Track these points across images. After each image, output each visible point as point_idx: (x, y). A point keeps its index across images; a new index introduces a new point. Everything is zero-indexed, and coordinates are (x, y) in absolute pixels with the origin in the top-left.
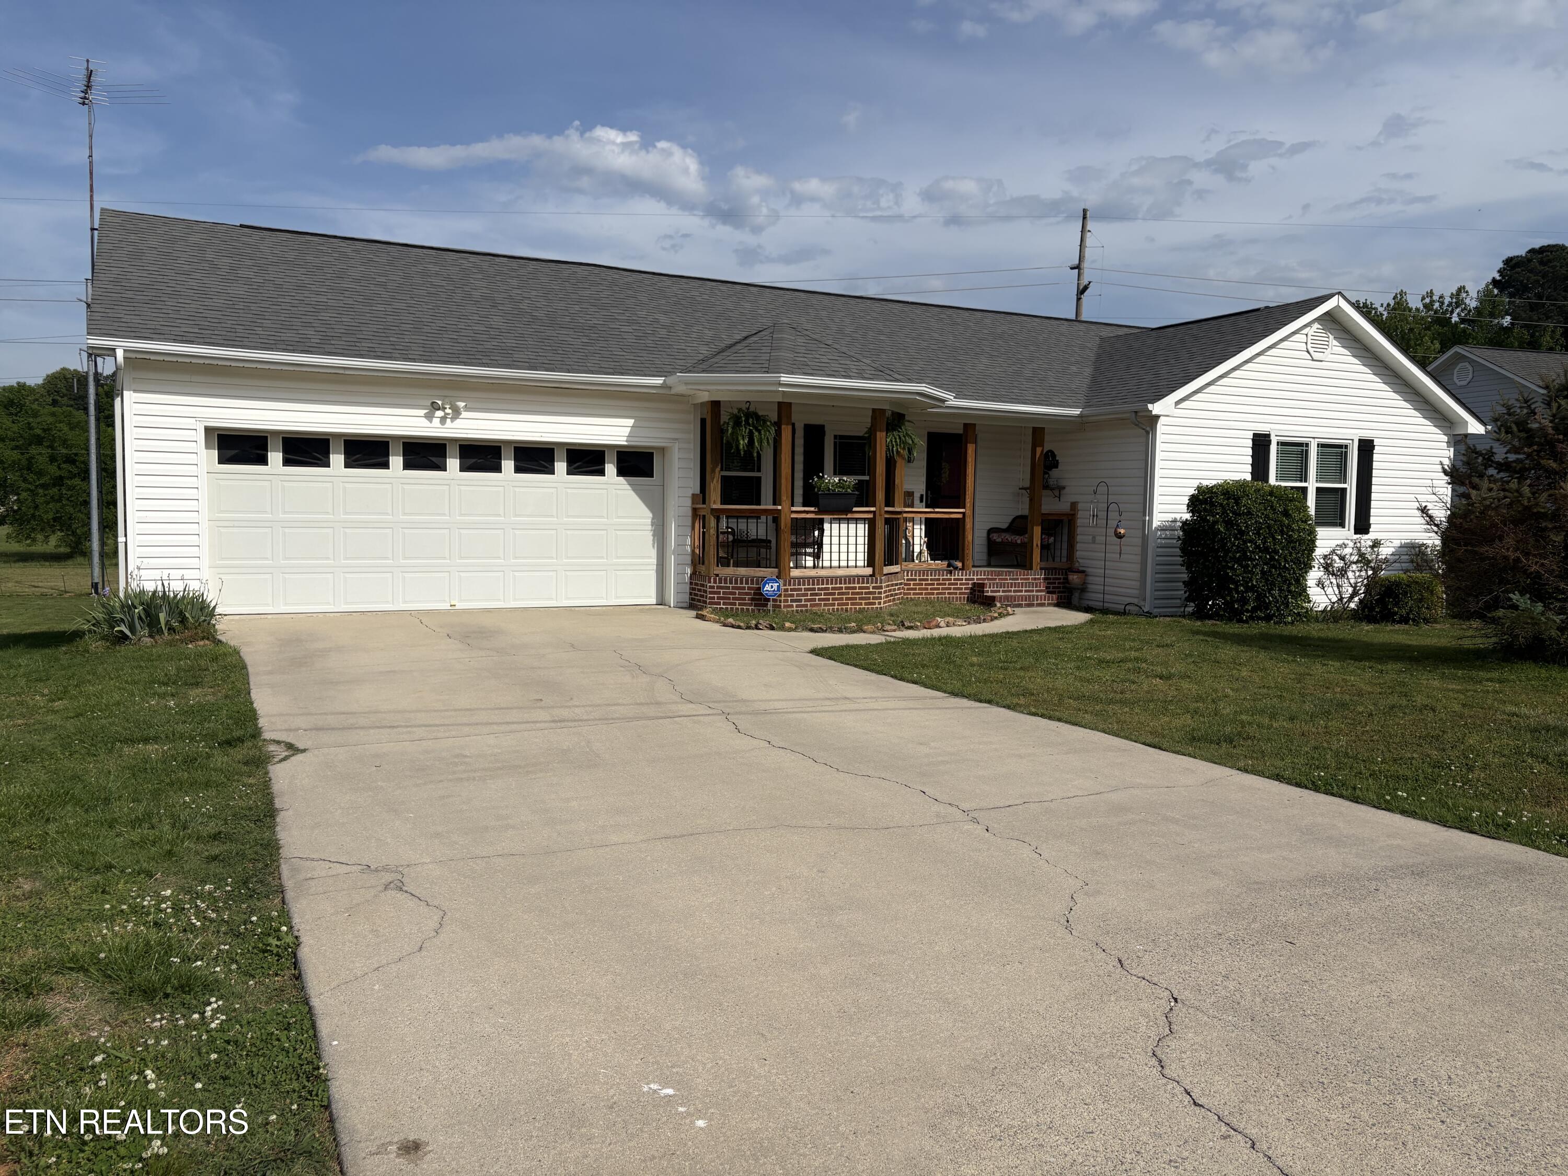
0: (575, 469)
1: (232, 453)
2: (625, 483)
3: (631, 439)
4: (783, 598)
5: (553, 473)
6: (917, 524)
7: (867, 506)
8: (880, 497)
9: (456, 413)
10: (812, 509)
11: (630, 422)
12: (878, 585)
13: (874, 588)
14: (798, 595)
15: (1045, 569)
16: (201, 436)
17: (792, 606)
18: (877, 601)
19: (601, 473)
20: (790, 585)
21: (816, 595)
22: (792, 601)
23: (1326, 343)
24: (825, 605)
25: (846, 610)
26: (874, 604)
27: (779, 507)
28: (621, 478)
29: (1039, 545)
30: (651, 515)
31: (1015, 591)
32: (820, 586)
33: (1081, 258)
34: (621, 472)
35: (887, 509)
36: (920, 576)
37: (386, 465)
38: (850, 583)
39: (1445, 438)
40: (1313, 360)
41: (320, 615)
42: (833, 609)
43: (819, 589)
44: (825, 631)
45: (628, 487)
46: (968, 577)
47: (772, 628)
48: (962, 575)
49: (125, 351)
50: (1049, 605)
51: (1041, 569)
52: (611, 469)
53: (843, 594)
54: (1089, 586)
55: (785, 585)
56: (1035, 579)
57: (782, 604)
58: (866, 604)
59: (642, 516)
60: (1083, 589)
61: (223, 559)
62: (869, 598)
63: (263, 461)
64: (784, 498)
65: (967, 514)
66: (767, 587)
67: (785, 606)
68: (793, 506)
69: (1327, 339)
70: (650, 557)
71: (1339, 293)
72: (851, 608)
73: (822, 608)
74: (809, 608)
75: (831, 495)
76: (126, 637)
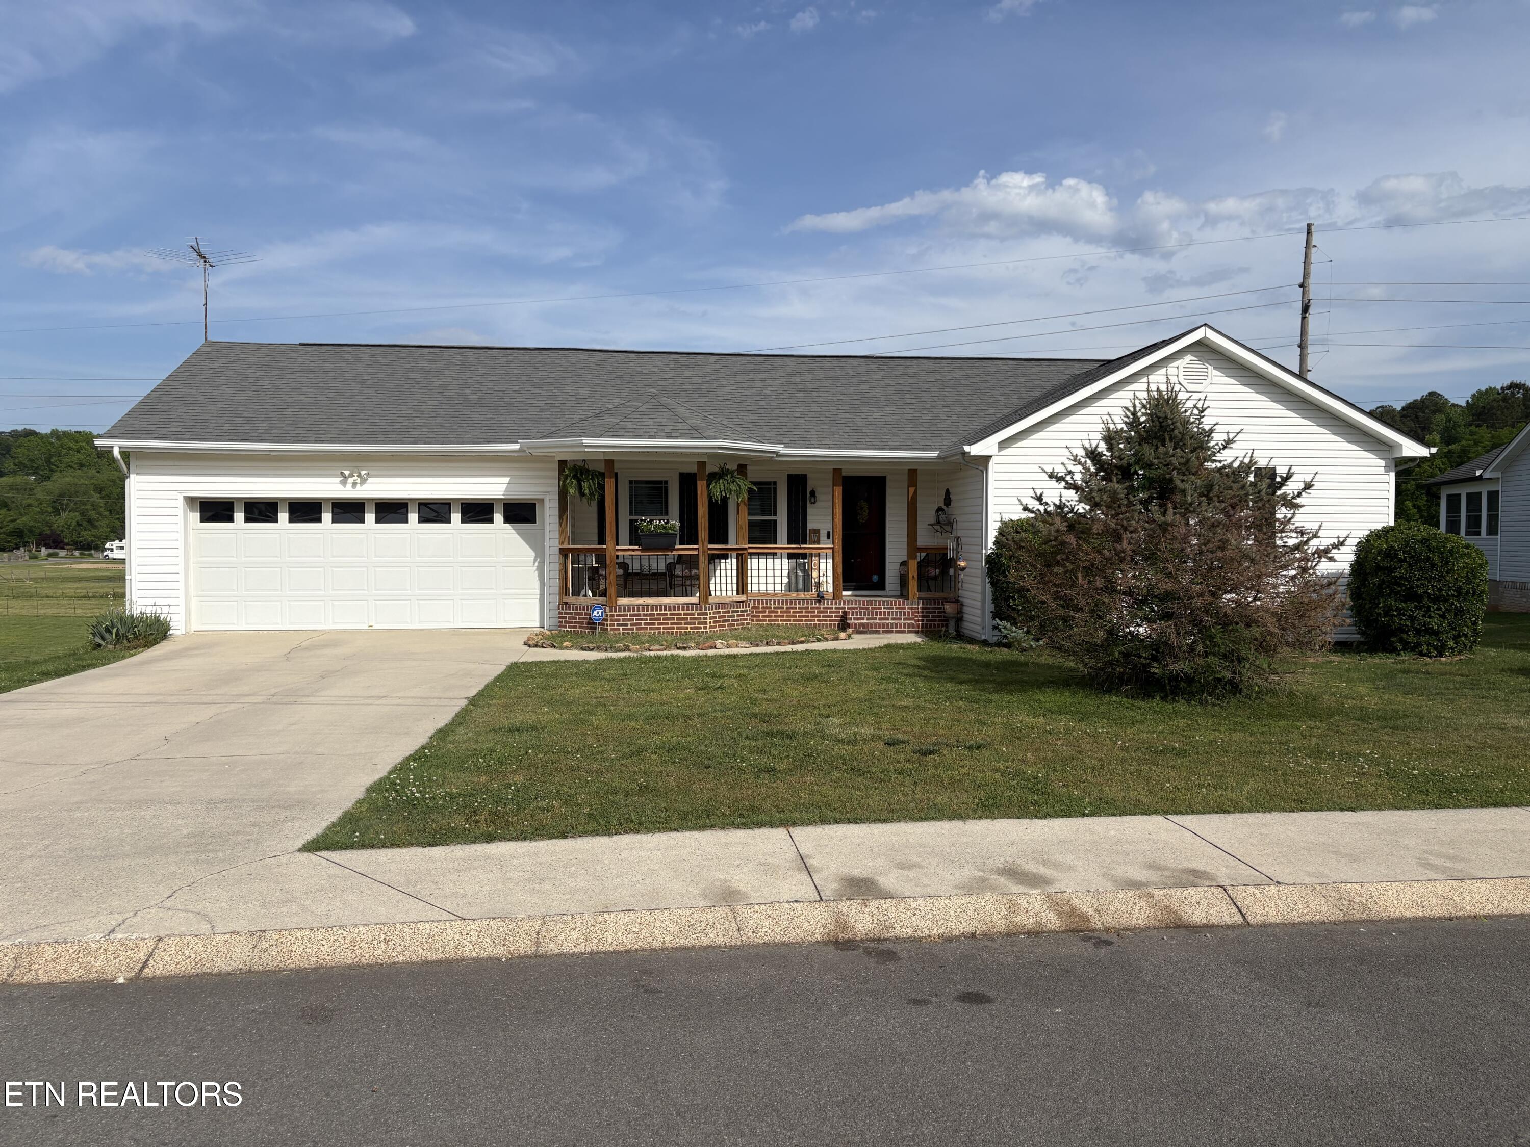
0: (468, 518)
1: (210, 514)
2: (511, 528)
3: (506, 493)
4: (609, 623)
5: (450, 522)
6: (823, 558)
7: (688, 544)
8: (703, 536)
9: (364, 481)
10: (637, 547)
11: (507, 480)
12: (703, 611)
13: (698, 614)
14: (623, 620)
15: (923, 599)
16: (181, 503)
17: (619, 629)
18: (702, 626)
19: (491, 521)
20: (615, 611)
21: (642, 620)
22: (618, 625)
23: (1206, 374)
24: (651, 629)
25: (672, 633)
26: (700, 628)
27: (604, 546)
28: (508, 525)
29: (916, 576)
30: (534, 554)
31: (880, 619)
32: (646, 613)
33: (1306, 275)
34: (507, 520)
35: (710, 546)
36: (787, 604)
37: (319, 520)
38: (674, 610)
39: (1382, 463)
40: (1187, 392)
41: (265, 632)
42: (659, 633)
43: (644, 615)
44: (592, 650)
45: (513, 532)
46: (838, 606)
47: (554, 647)
48: (832, 604)
49: (120, 447)
50: (909, 632)
51: (918, 599)
52: (498, 517)
53: (668, 619)
54: (965, 616)
55: (611, 611)
56: (912, 608)
57: (609, 627)
58: (691, 628)
59: (528, 554)
60: (959, 619)
61: (203, 591)
62: (695, 623)
63: (230, 519)
64: (608, 538)
65: (835, 550)
66: (595, 613)
67: (611, 629)
68: (617, 544)
69: (1206, 370)
70: (535, 589)
71: (1205, 325)
72: (677, 632)
73: (648, 631)
74: (635, 631)
75: (653, 535)
76: (99, 645)
